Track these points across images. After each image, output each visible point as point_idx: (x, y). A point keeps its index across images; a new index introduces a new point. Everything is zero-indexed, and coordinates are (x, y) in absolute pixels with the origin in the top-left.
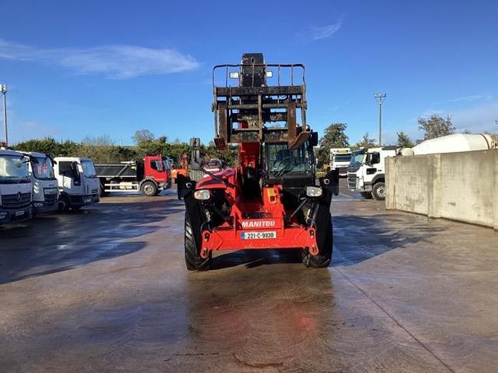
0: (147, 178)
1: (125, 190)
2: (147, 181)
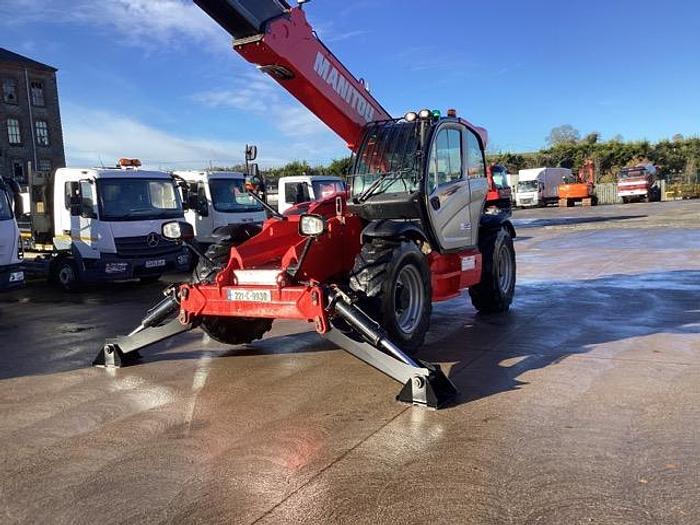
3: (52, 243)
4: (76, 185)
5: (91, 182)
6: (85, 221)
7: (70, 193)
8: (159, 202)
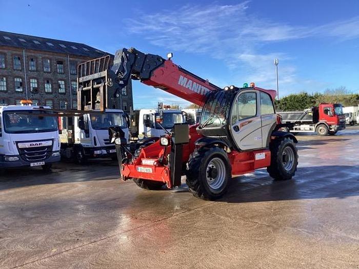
0: (321, 121)
1: (304, 131)
2: (321, 124)
3: (137, 137)
4: (148, 116)
5: (153, 114)
6: (149, 129)
7: (145, 119)
8: (176, 121)
